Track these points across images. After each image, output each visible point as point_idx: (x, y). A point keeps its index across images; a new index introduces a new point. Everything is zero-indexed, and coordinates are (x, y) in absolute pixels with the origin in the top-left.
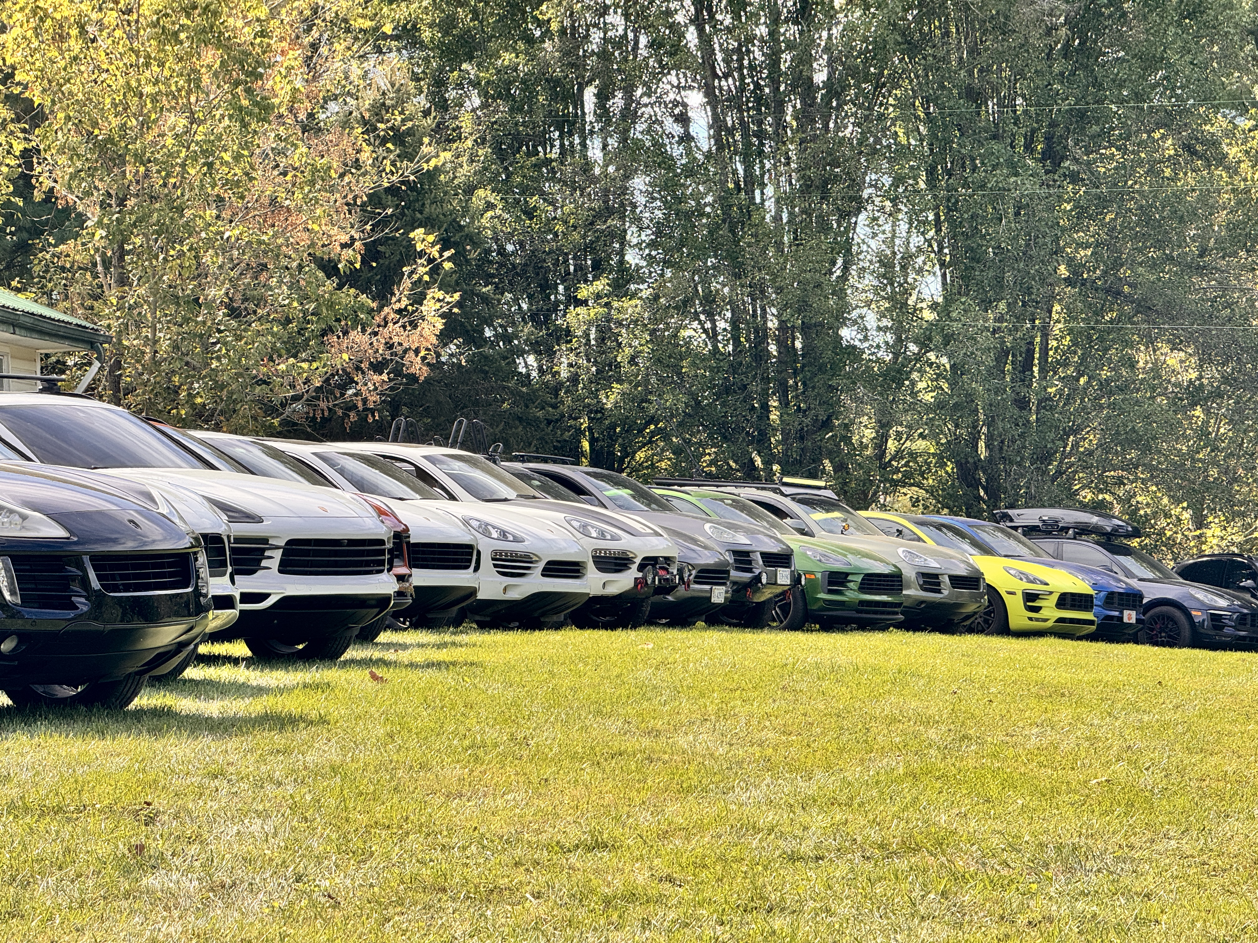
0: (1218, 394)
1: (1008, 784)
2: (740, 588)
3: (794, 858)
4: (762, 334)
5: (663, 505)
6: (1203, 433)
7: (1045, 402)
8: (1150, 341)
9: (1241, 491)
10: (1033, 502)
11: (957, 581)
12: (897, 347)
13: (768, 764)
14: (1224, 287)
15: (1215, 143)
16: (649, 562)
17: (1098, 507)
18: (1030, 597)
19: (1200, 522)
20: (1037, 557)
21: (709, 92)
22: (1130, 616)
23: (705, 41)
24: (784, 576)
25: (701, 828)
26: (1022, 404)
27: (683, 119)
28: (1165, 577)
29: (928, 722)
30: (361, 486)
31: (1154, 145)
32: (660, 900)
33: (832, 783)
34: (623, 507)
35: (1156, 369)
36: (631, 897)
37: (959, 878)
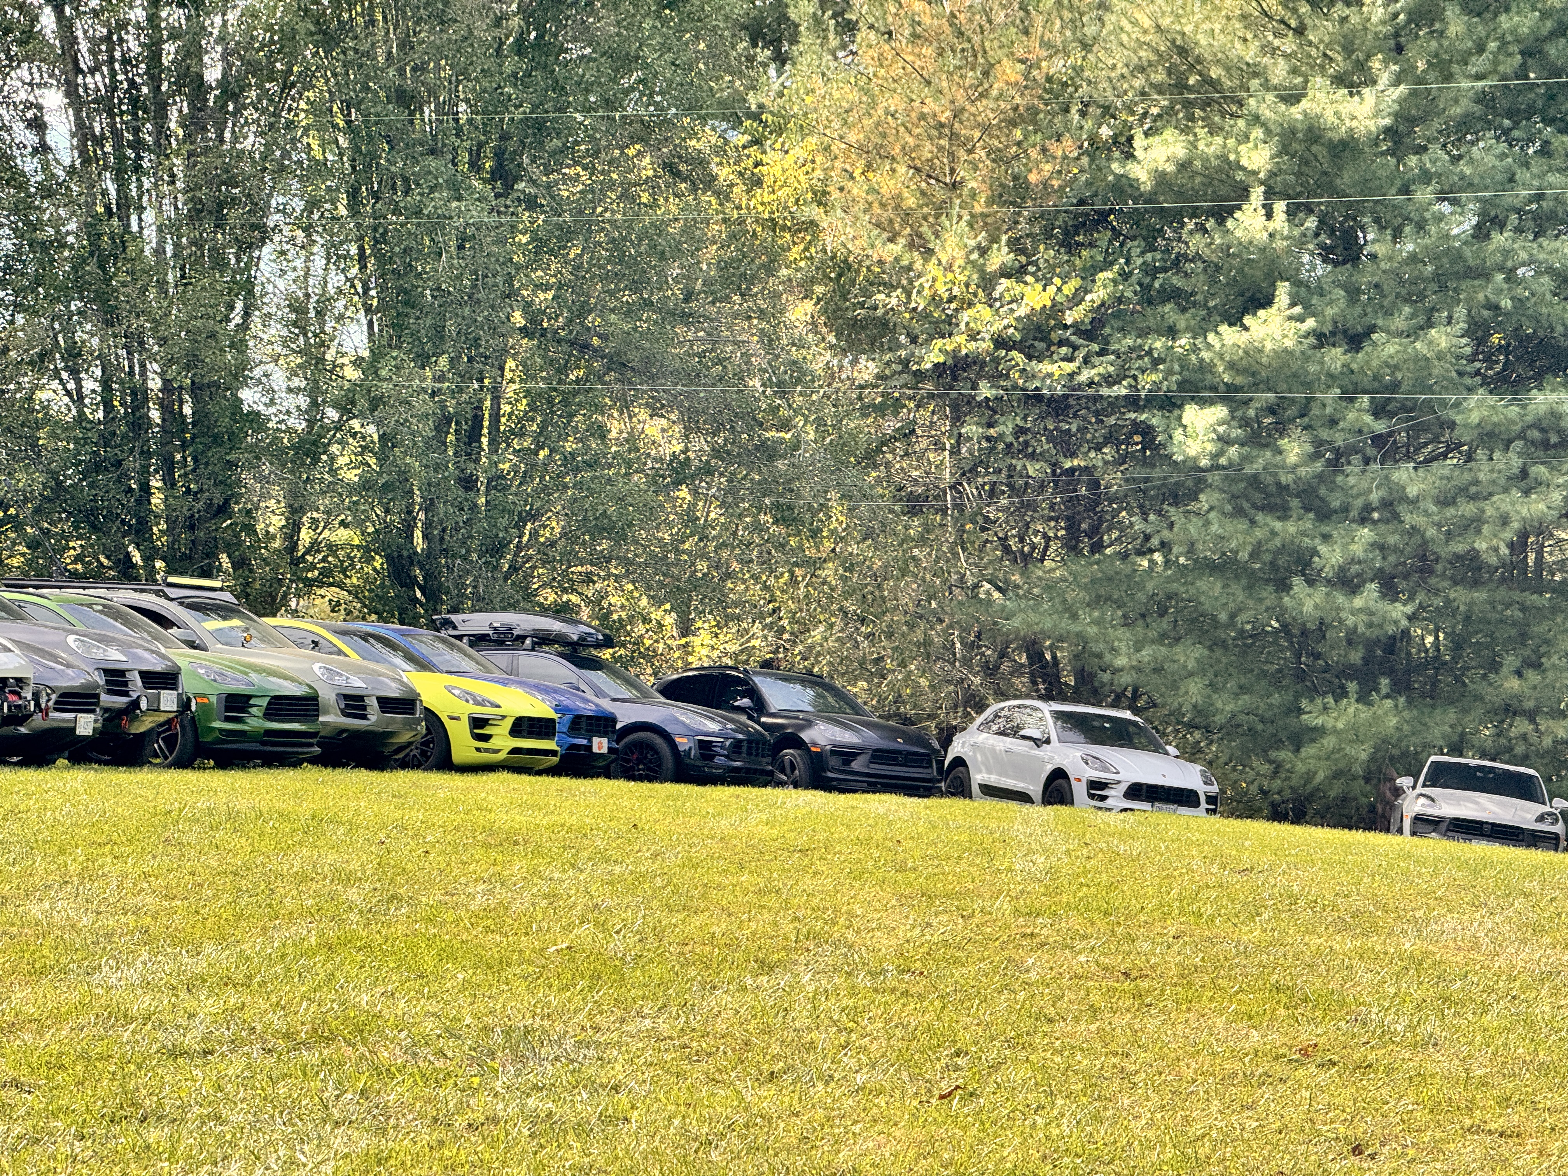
0: (708, 471)
1: (446, 954)
2: (113, 716)
3: (175, 1053)
4: (140, 396)
5: (14, 613)
6: (689, 518)
7: (497, 482)
8: (625, 406)
9: (735, 589)
10: (483, 604)
11: (387, 704)
12: (312, 413)
13: (147, 938)
14: (714, 338)
15: (702, 163)
17: (562, 611)
18: (478, 723)
19: (686, 629)
21: (71, 91)
22: (600, 745)
23: (65, 26)
24: (168, 701)
25: (58, 1018)
26: (468, 483)
27: (38, 125)
28: (643, 696)
29: (348, 879)
31: (629, 164)
33: (226, 959)
35: (632, 440)
37: (383, 1073)
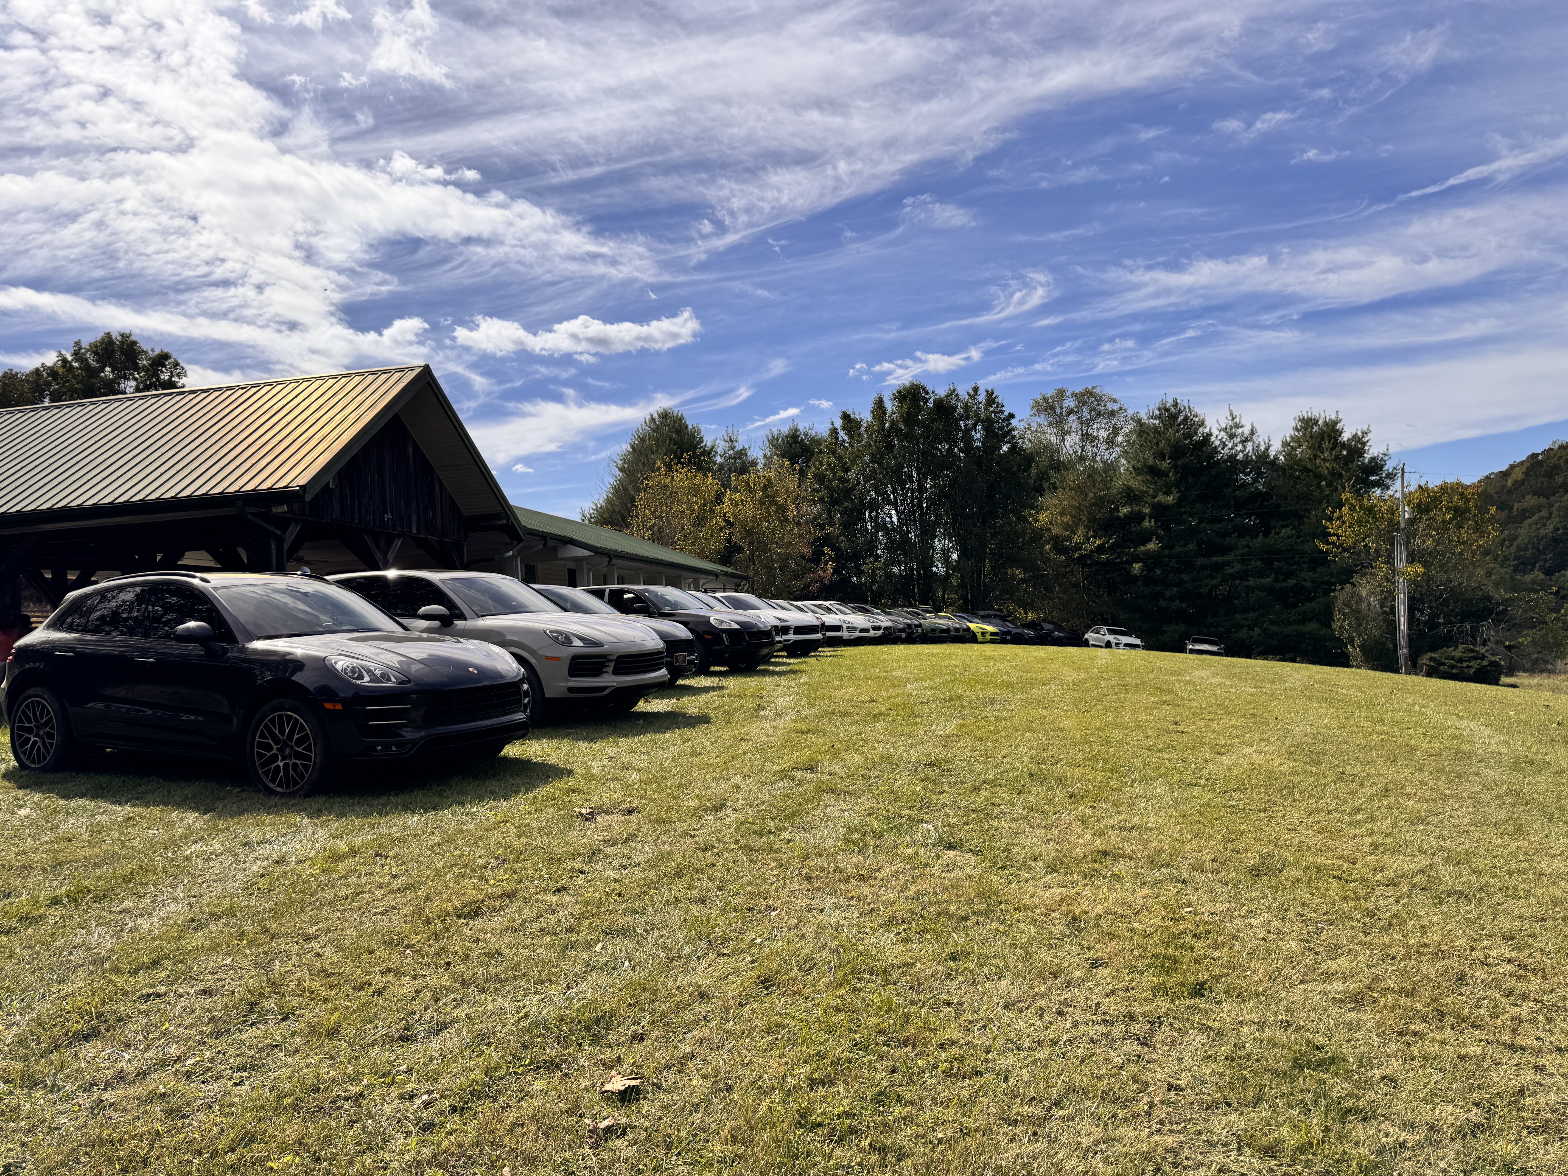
0: (1029, 580)
1: (977, 682)
2: (908, 634)
3: (922, 703)
4: (912, 569)
5: (889, 614)
6: (1026, 590)
7: (985, 584)
8: (1011, 568)
9: (1036, 605)
10: (983, 609)
11: (964, 630)
12: (947, 572)
13: (916, 679)
14: (1029, 553)
15: (1025, 517)
16: (886, 628)
17: (1000, 610)
18: (983, 633)
19: (1026, 613)
20: (984, 622)
21: (896, 510)
22: (1009, 637)
23: (895, 498)
24: (920, 630)
25: (898, 696)
26: (979, 584)
27: (891, 518)
28: (1017, 627)
29: (956, 667)
30: (814, 612)
31: (1010, 519)
32: (888, 715)
33: (932, 683)
34: (878, 614)
35: (1013, 574)
36: (881, 714)
37: (964, 707)
